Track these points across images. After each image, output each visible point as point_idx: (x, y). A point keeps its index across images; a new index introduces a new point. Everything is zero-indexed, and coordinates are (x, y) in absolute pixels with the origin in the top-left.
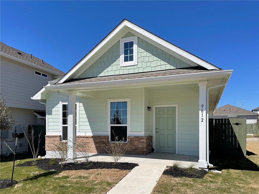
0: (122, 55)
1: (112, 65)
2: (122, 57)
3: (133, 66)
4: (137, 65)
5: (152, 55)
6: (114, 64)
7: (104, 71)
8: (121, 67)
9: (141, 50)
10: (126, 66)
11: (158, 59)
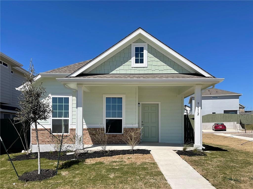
0: (133, 57)
1: (124, 65)
2: (133, 59)
3: (144, 67)
4: (147, 67)
5: (160, 61)
6: (125, 64)
7: (116, 70)
8: (132, 67)
9: (151, 55)
10: (137, 67)
11: (165, 64)
